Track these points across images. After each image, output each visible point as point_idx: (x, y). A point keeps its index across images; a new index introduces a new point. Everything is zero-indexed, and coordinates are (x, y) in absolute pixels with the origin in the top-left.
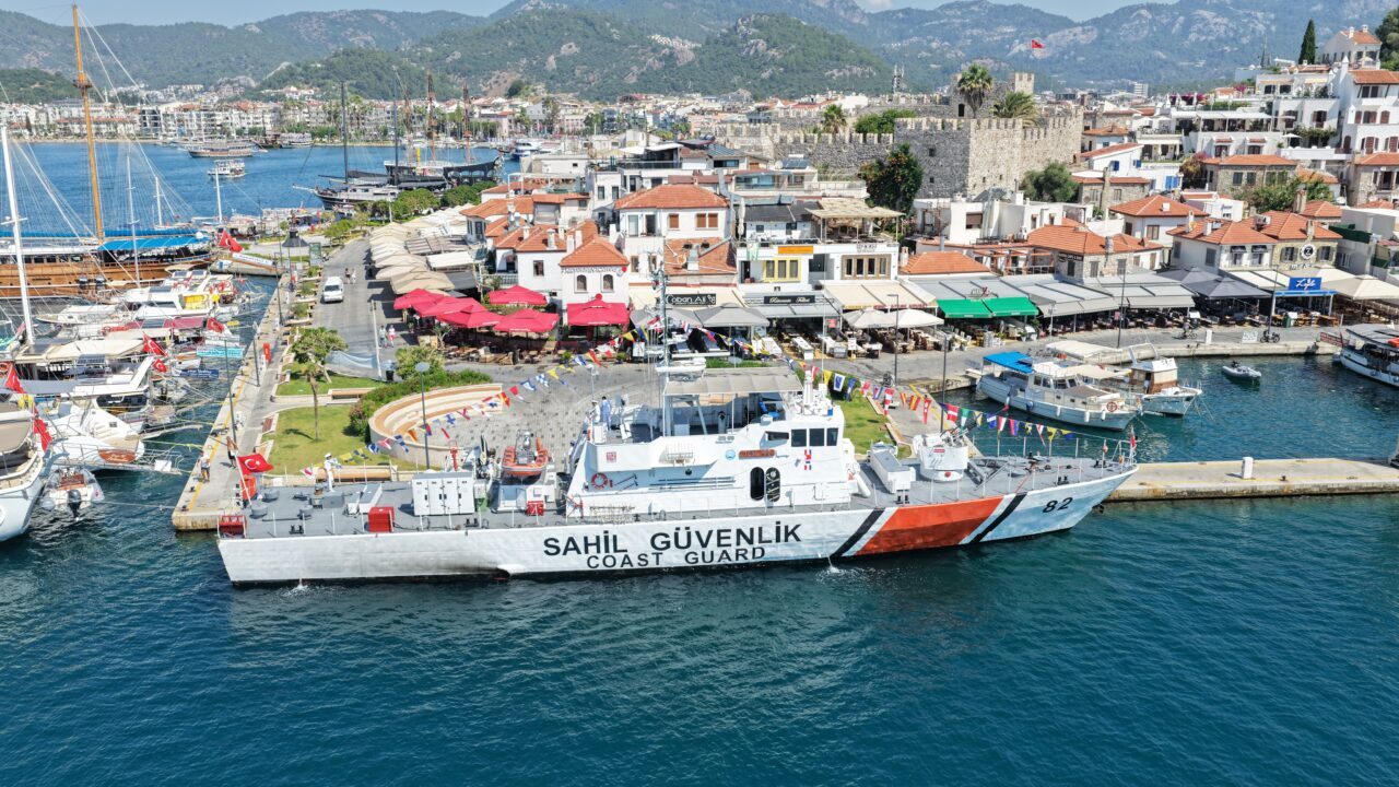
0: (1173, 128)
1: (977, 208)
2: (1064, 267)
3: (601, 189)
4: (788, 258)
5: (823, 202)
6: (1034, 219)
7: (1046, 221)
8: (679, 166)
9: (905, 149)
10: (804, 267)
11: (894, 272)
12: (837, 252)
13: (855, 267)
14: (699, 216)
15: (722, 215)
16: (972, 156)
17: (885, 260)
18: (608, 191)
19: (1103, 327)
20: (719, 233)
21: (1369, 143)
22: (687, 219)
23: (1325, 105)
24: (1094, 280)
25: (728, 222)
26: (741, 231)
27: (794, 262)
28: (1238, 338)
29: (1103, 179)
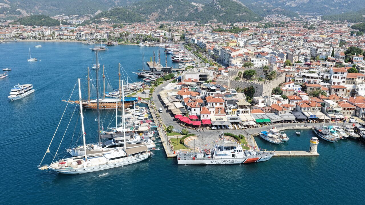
0: (302, 76)
1: (263, 100)
2: (276, 112)
3: (202, 93)
4: (233, 111)
5: (239, 100)
6: (272, 103)
7: (274, 103)
8: (216, 92)
9: (252, 86)
10: (236, 112)
11: (250, 113)
12: (241, 110)
13: (244, 112)
14: (220, 104)
15: (223, 103)
16: (263, 89)
17: (248, 111)
18: (203, 93)
19: (281, 123)
20: (223, 106)
21: (335, 83)
22: (218, 104)
23: (328, 75)
24: (280, 115)
25: (224, 104)
26: (226, 106)
27: (234, 112)
28: (300, 125)
29: (286, 90)
